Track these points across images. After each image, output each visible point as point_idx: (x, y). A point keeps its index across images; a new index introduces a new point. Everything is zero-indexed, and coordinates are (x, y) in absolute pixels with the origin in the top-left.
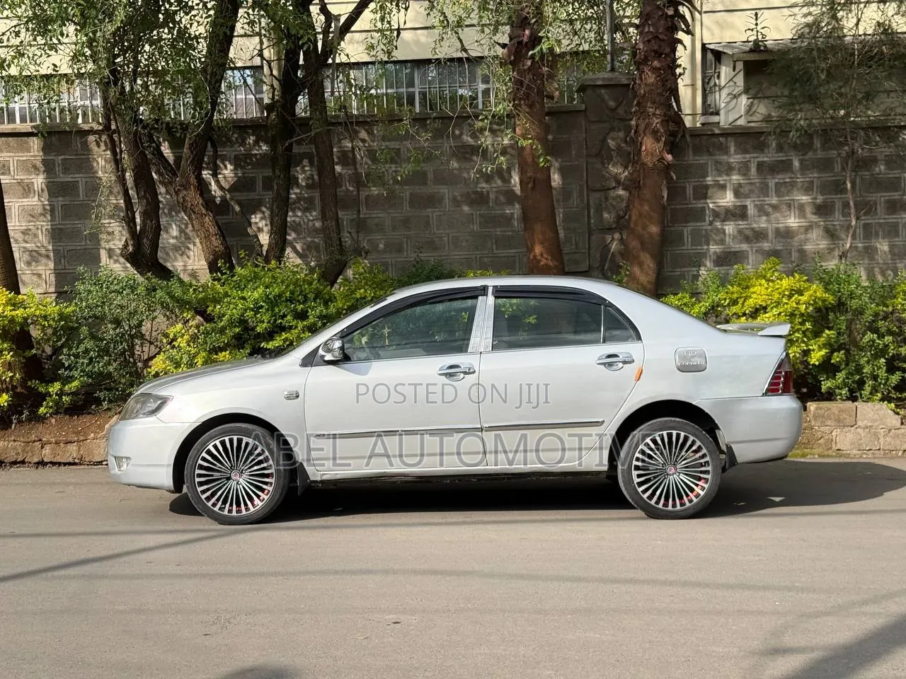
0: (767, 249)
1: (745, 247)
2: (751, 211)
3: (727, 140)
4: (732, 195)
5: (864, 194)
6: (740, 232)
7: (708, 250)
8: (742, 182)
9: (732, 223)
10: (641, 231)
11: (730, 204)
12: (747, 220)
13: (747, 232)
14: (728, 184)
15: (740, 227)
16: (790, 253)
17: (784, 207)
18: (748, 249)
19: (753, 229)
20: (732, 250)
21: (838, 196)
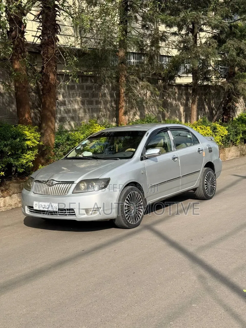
0: (71, 116)
1: (66, 115)
2: (67, 103)
3: (60, 76)
4: (62, 97)
5: (91, 98)
6: (65, 110)
7: (57, 116)
8: (64, 92)
9: (63, 107)
10: (51, 109)
11: (62, 100)
12: (66, 106)
13: (66, 110)
14: (61, 93)
15: (65, 108)
16: (76, 118)
17: (74, 102)
18: (67, 116)
19: (67, 109)
20: (63, 116)
21: (86, 98)
